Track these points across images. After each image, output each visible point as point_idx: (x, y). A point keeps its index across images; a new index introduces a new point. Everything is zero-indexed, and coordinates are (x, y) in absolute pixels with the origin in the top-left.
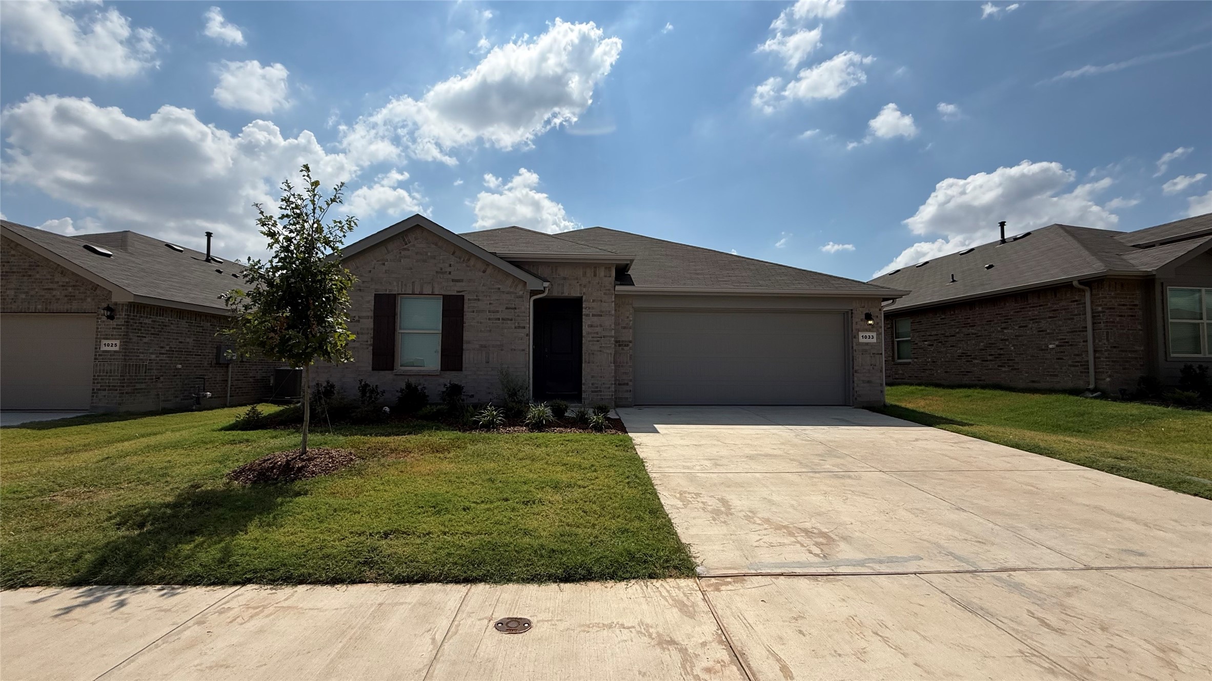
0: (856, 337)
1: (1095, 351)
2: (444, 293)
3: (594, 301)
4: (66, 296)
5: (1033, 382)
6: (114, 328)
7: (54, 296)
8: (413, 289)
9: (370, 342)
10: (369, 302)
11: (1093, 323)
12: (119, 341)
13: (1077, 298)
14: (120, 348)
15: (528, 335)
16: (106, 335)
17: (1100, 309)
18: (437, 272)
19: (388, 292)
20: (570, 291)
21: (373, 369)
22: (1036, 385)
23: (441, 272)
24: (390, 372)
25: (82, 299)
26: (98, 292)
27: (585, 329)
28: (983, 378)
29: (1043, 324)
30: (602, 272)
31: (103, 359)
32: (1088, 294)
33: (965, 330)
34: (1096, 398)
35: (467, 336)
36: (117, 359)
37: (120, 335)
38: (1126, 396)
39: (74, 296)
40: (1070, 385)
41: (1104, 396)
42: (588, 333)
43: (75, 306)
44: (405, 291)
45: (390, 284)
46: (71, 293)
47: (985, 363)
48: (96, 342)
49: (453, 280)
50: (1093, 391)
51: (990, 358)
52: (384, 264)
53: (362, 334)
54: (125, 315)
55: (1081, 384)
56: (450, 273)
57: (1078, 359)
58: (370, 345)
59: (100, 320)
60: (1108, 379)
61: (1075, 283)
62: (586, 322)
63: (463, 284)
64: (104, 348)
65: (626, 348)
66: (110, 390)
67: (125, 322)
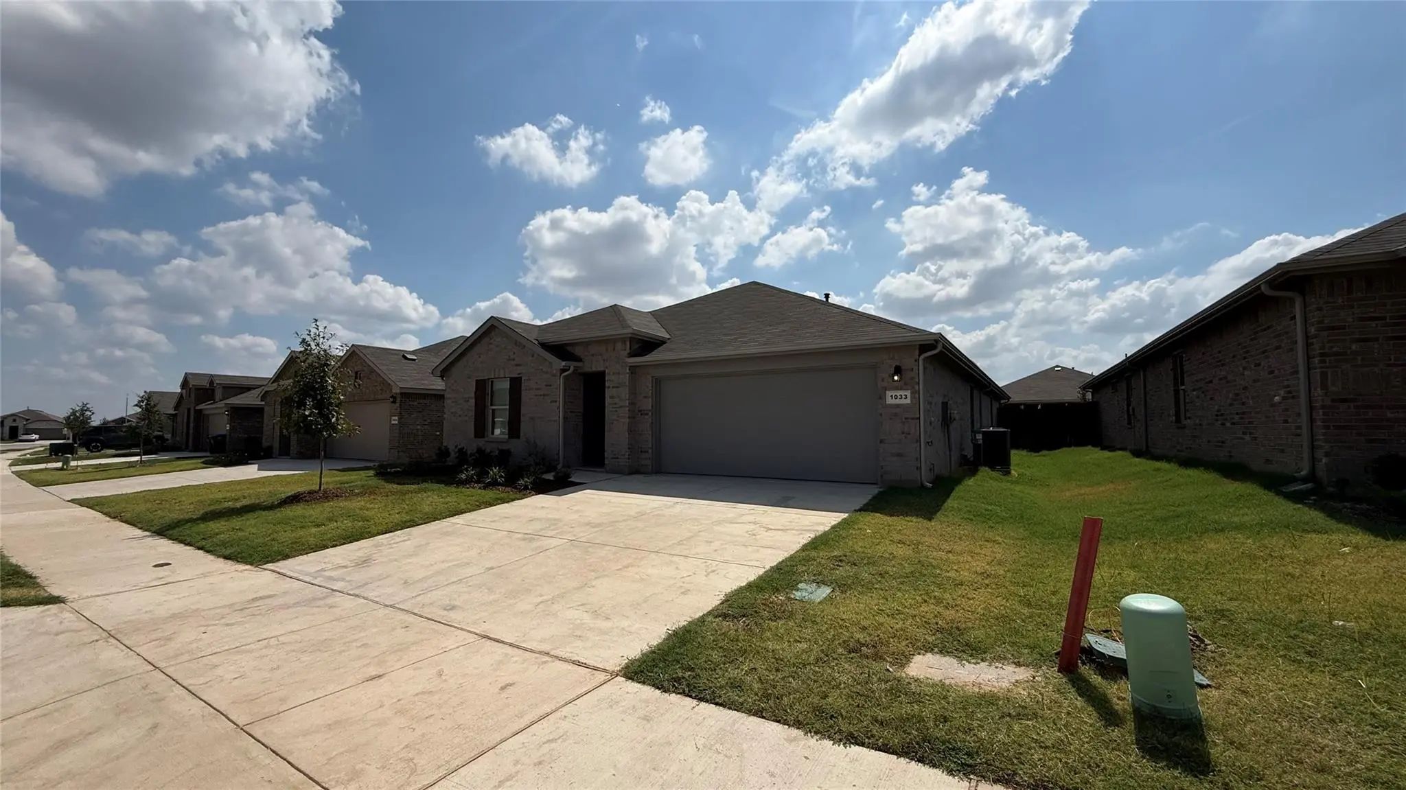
0: (881, 397)
1: (1312, 409)
2: (510, 376)
3: (614, 374)
6: (396, 409)
8: (495, 374)
9: (474, 416)
10: (473, 386)
11: (1309, 357)
12: (397, 417)
14: (398, 422)
15: (559, 408)
16: (393, 413)
17: (1313, 330)
18: (507, 360)
19: (482, 378)
20: (596, 367)
21: (476, 437)
23: (509, 359)
24: (483, 439)
27: (608, 401)
30: (619, 346)
31: (392, 429)
32: (1298, 306)
35: (523, 411)
37: (398, 414)
42: (610, 404)
44: (491, 376)
45: (483, 371)
49: (516, 365)
52: (480, 357)
54: (400, 400)
56: (514, 360)
58: (473, 419)
59: (391, 404)
61: (1264, 289)
62: (608, 393)
63: (523, 368)
64: (392, 422)
65: (646, 417)
67: (399, 405)
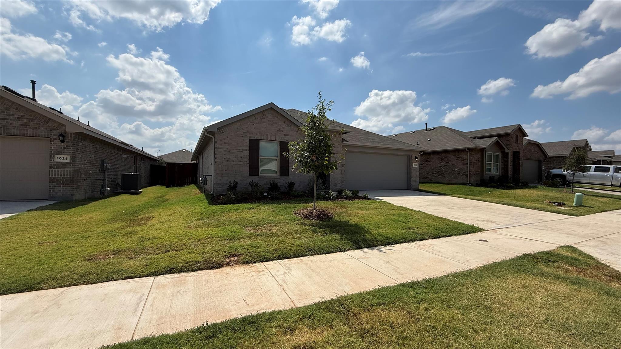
0: (412, 165)
1: (470, 171)
2: (280, 140)
3: (335, 147)
4: (22, 125)
5: (450, 181)
6: (65, 148)
7: (11, 124)
8: (267, 138)
9: (248, 162)
10: (247, 143)
11: (470, 162)
12: (69, 156)
13: (465, 154)
14: (70, 161)
16: (59, 152)
17: (472, 158)
18: (277, 130)
19: (255, 138)
21: (250, 175)
22: (450, 182)
23: (279, 130)
24: (257, 176)
25: (36, 128)
26: (50, 124)
28: (432, 180)
29: (454, 162)
30: (338, 135)
31: (56, 167)
32: (469, 154)
33: (427, 163)
34: (470, 186)
35: (290, 160)
36: (68, 167)
37: (70, 153)
38: (478, 185)
39: (29, 126)
40: (462, 182)
41: (472, 185)
43: (30, 132)
44: (263, 138)
45: (257, 134)
46: (26, 123)
47: (433, 175)
48: (50, 156)
49: (284, 135)
50: (469, 184)
51: (435, 173)
52: (254, 125)
53: (244, 158)
54: (73, 140)
55: (465, 182)
56: (283, 131)
57: (464, 173)
58: (248, 163)
59: (52, 143)
60: (473, 180)
61: (466, 149)
63: (289, 137)
64: (56, 160)
66: (65, 186)
67: (73, 144)
